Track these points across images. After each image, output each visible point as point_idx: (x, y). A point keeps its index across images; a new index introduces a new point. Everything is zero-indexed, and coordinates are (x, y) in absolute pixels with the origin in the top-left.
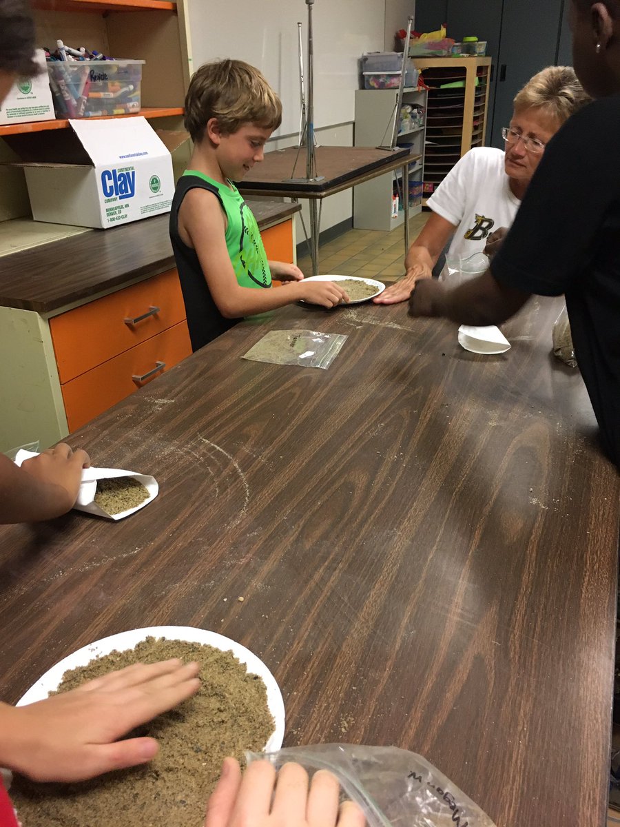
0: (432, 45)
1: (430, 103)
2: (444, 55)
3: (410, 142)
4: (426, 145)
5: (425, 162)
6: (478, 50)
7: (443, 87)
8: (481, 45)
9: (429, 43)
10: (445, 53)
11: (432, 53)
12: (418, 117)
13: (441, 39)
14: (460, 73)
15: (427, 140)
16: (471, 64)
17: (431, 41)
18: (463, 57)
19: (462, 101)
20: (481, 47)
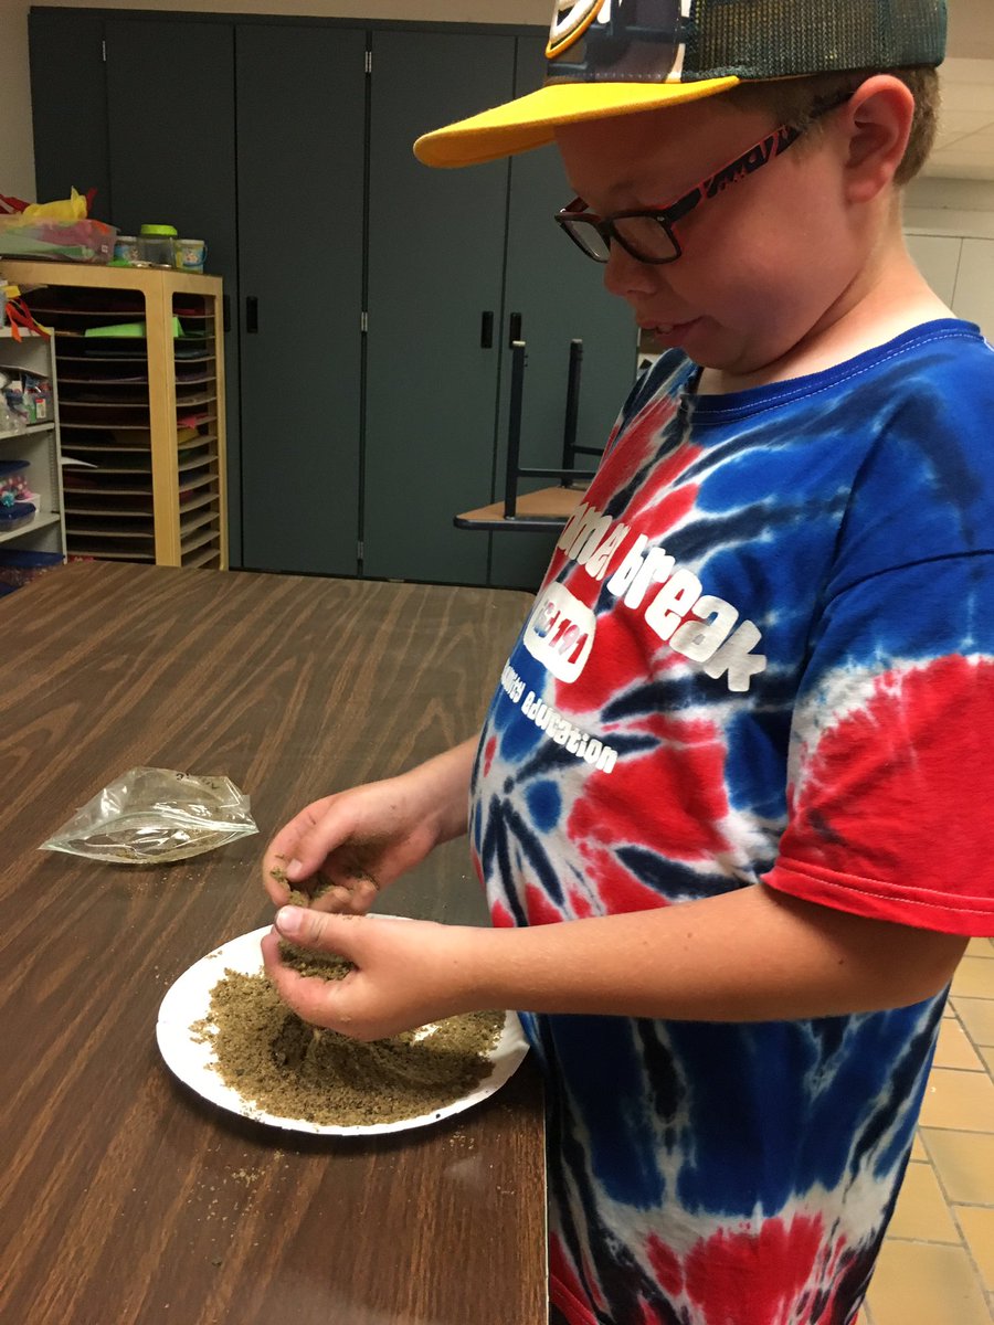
0: (53, 233)
1: (63, 368)
2: (86, 258)
3: (21, 459)
4: (64, 466)
5: (66, 507)
6: (181, 258)
7: (91, 333)
8: (190, 247)
9: (46, 227)
10: (88, 253)
11: (54, 252)
12: (26, 402)
13: (75, 219)
14: (130, 304)
15: (65, 453)
16: (158, 288)
17: (50, 222)
18: (134, 266)
19: (142, 370)
20: (192, 251)
